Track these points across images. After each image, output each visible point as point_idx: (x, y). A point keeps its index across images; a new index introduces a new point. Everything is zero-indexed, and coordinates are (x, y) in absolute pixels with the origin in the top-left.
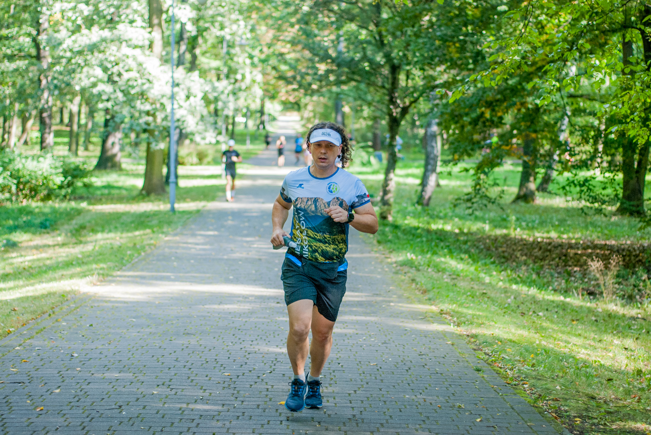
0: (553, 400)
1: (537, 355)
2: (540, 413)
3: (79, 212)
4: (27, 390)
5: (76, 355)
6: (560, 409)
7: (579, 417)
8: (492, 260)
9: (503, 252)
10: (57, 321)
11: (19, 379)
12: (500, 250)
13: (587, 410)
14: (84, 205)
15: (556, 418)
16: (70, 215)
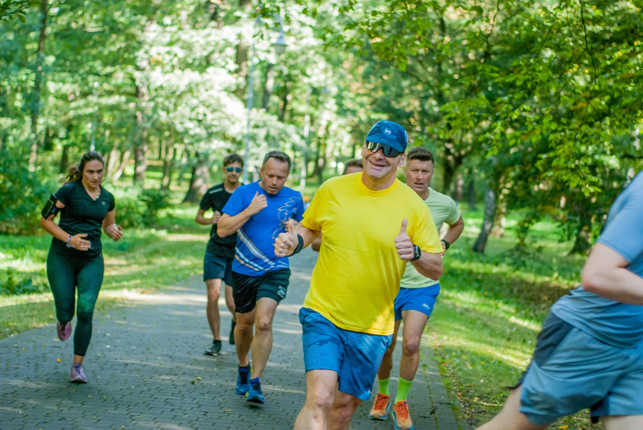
0: (468, 386)
1: (488, 362)
2: (448, 391)
3: (156, 239)
4: (61, 351)
5: (108, 335)
6: (468, 392)
7: (479, 397)
8: (519, 300)
9: (534, 295)
10: (103, 314)
11: (57, 345)
12: (531, 293)
13: (489, 394)
14: (163, 233)
15: (459, 396)
16: (147, 241)
